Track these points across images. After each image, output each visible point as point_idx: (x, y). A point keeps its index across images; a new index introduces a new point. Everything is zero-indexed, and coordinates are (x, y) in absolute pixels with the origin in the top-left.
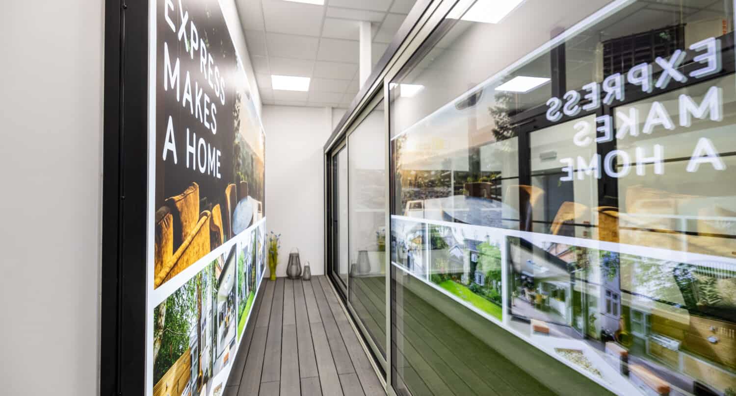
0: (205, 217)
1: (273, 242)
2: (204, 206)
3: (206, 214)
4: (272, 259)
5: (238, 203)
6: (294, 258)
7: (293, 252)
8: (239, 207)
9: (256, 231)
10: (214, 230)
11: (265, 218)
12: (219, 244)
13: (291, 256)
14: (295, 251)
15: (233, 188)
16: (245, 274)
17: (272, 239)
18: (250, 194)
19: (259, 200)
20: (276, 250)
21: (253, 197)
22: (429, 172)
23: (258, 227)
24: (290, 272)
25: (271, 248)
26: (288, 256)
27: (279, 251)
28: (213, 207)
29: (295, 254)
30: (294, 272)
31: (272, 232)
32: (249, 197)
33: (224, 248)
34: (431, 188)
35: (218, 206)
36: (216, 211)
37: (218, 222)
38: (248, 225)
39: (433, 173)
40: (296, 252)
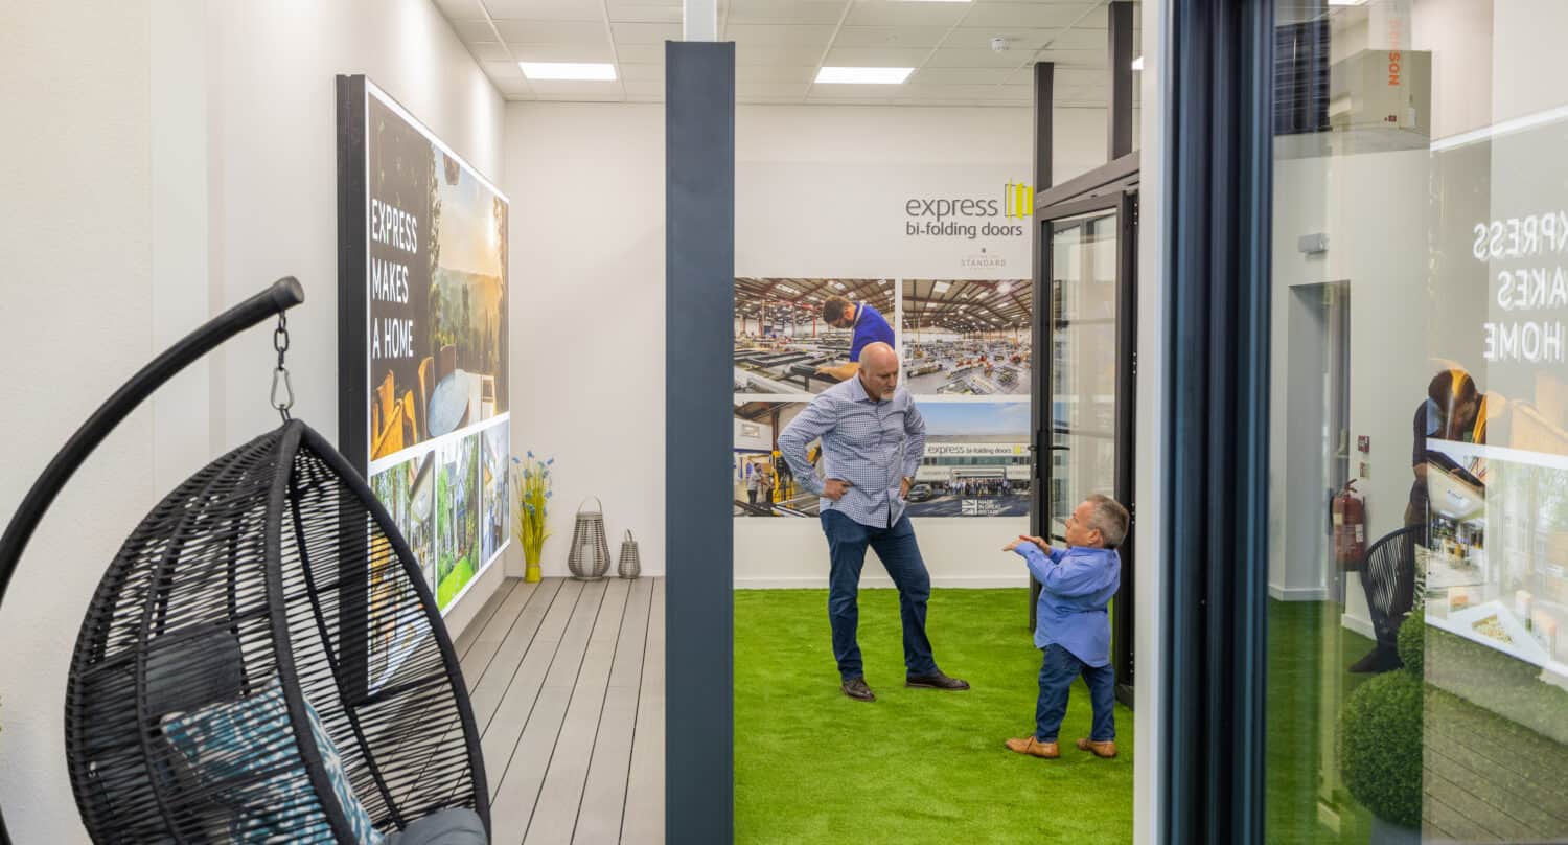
0: (398, 407)
1: (531, 480)
2: (398, 395)
3: (398, 403)
4: (529, 526)
5: (436, 384)
6: (589, 526)
7: (585, 510)
8: (438, 393)
9: (479, 441)
10: (407, 423)
11: (505, 416)
12: (412, 444)
13: (581, 521)
14: (590, 508)
15: (429, 363)
16: (451, 511)
17: (532, 471)
18: (460, 366)
19: (485, 372)
20: (540, 501)
21: (468, 369)
22: (991, 285)
23: (482, 433)
24: (577, 563)
25: (527, 496)
26: (575, 519)
27: (549, 505)
28: (405, 394)
29: (592, 514)
30: (588, 563)
31: (530, 454)
32: (458, 372)
33: (419, 451)
34: (998, 334)
35: (410, 393)
36: (408, 400)
37: (411, 414)
38: (455, 426)
39: (1004, 289)
40: (595, 509)
